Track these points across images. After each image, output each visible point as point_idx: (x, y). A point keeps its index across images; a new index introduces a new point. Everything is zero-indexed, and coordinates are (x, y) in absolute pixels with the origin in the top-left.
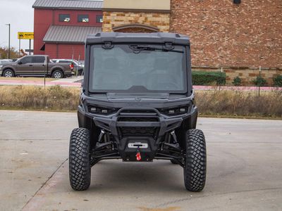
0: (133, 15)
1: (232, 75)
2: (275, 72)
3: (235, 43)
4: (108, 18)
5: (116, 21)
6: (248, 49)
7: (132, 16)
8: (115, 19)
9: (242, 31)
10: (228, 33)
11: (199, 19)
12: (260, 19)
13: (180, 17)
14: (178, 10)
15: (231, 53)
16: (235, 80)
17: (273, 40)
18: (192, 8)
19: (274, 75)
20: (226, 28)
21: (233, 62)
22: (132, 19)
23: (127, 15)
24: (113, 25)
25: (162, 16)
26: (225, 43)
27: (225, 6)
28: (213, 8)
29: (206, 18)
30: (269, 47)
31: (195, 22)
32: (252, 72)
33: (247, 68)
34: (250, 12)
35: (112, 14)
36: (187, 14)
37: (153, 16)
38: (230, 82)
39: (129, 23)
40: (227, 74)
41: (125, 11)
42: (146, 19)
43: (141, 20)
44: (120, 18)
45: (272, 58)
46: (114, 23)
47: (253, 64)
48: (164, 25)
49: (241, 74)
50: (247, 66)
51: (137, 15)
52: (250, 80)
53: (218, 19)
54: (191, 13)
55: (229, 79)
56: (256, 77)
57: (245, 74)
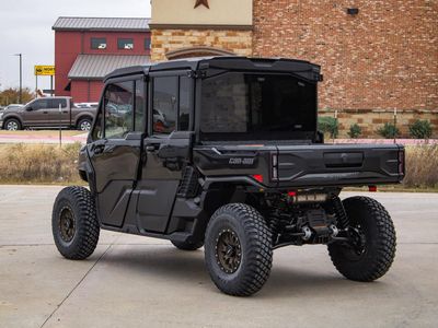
0: (197, 33)
1: (348, 122)
2: (411, 117)
3: (350, 73)
4: (159, 38)
5: (170, 43)
6: (371, 83)
7: (195, 36)
8: (170, 39)
9: (361, 55)
10: (339, 58)
11: (296, 39)
12: (387, 36)
13: (267, 35)
14: (263, 25)
15: (346, 89)
16: (352, 129)
17: (408, 68)
18: (285, 21)
19: (411, 120)
20: (337, 51)
21: (349, 103)
22: (196, 39)
23: (187, 33)
24: (167, 50)
25: (240, 34)
26: (336, 75)
27: (334, 18)
28: (318, 21)
29: (307, 36)
30: (401, 79)
31: (289, 42)
32: (376, 116)
33: (370, 111)
34: (373, 26)
35: (164, 33)
36: (278, 31)
37: (227, 35)
38: (344, 132)
39: (191, 46)
40: (340, 120)
41: (185, 28)
42: (217, 39)
43: (208, 41)
44: (177, 38)
45: (407, 96)
46: (168, 46)
47: (378, 105)
48: (244, 47)
49: (360, 121)
50: (368, 108)
51: (203, 34)
52: (375, 129)
53: (324, 38)
54: (284, 30)
55: (343, 128)
56: (383, 125)
57: (367, 120)
